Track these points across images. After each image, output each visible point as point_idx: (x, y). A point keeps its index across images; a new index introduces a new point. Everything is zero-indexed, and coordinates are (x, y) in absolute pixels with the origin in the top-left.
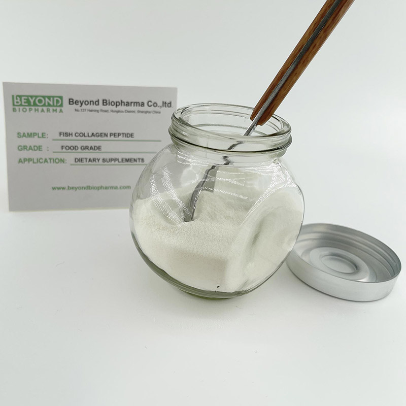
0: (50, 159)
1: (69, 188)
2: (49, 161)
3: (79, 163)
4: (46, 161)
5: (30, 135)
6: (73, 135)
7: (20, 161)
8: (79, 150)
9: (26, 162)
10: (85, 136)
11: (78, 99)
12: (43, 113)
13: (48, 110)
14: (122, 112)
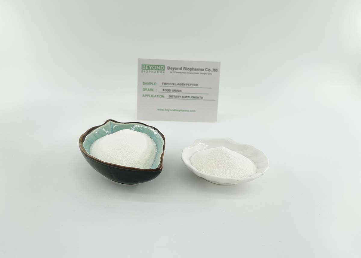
0: (157, 95)
1: (166, 110)
3: (171, 98)
4: (155, 96)
5: (149, 84)
6: (169, 84)
7: (143, 96)
8: (171, 91)
9: (146, 97)
10: (174, 85)
11: (172, 67)
12: (155, 73)
13: (158, 72)
14: (193, 73)
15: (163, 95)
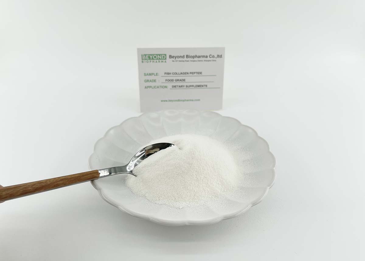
1: (169, 101)
2: (159, 87)
3: (174, 88)
5: (150, 74)
6: (172, 74)
7: (146, 87)
8: (174, 81)
9: (149, 88)
10: (177, 75)
11: (174, 55)
12: (156, 63)
14: (196, 61)
15: (166, 85)
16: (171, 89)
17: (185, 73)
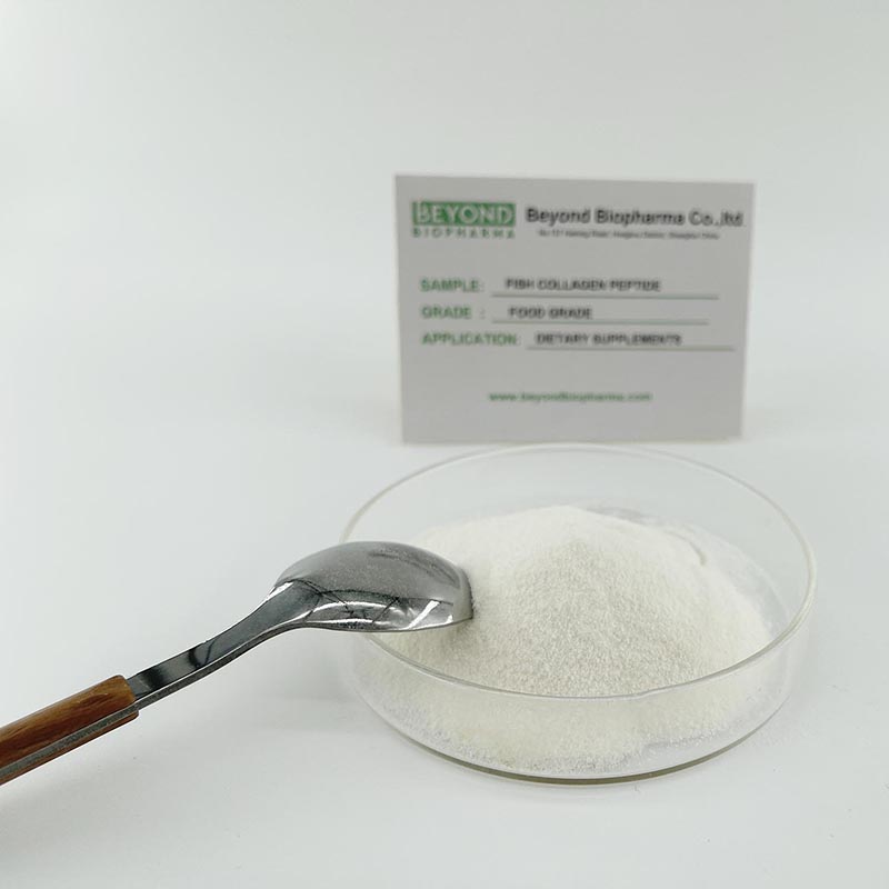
0: (488, 336)
1: (526, 397)
2: (484, 339)
3: (545, 345)
4: (478, 339)
5: (448, 285)
6: (536, 284)
7: (426, 339)
8: (547, 318)
9: (439, 342)
10: (559, 289)
11: (547, 210)
12: (474, 238)
13: (485, 233)
14: (636, 236)
15: (513, 334)
16: (531, 348)
17: (591, 285)
